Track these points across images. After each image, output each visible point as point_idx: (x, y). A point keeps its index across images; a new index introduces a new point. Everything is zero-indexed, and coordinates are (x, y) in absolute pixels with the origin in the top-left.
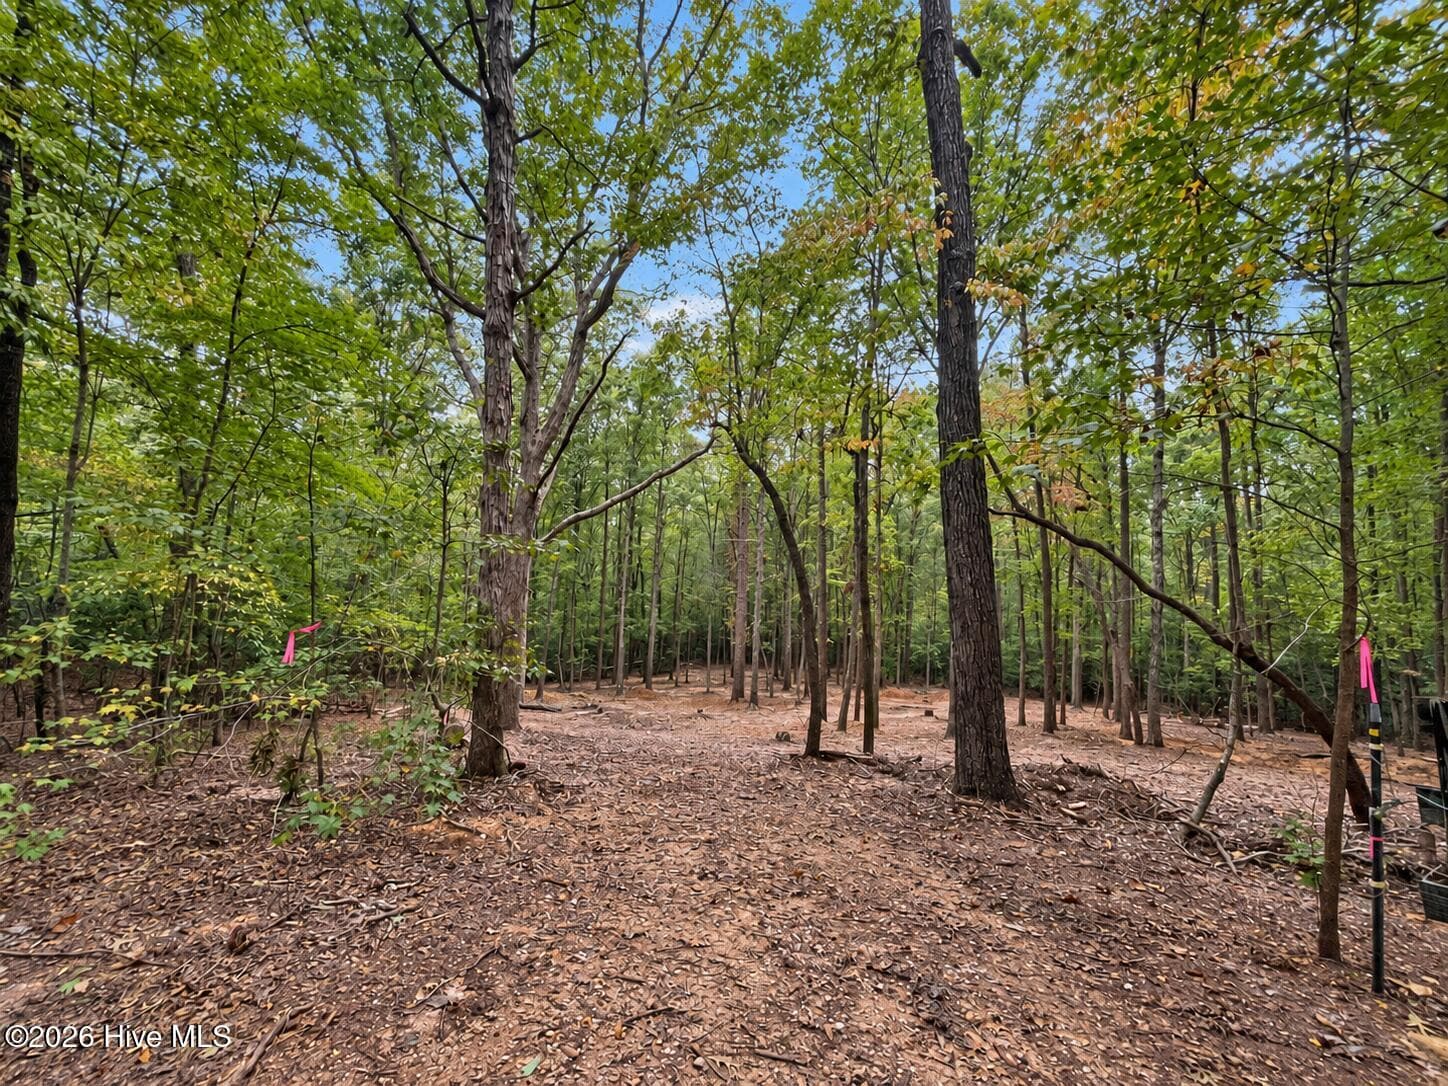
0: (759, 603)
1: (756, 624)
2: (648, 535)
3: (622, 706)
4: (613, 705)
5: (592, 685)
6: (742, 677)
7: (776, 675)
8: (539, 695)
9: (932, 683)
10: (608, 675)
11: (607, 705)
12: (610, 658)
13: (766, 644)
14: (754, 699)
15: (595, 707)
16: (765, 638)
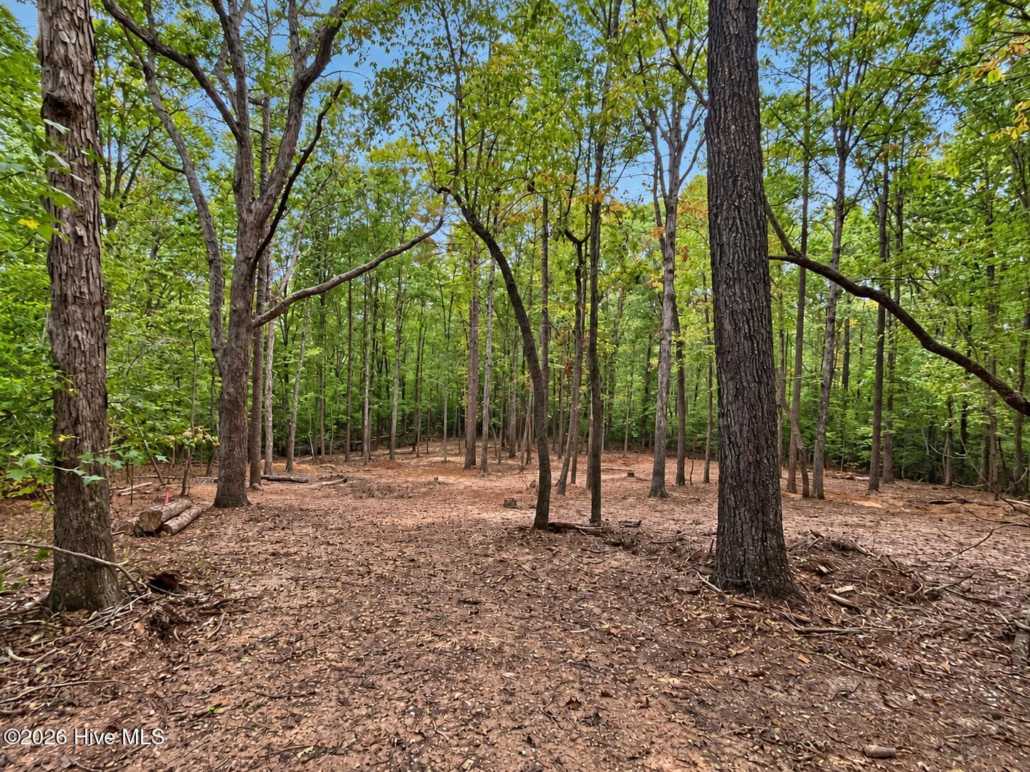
0: (488, 387)
1: (486, 402)
2: (391, 327)
3: (367, 476)
4: (358, 475)
5: (342, 457)
6: (474, 447)
7: (503, 445)
8: (289, 468)
9: (629, 448)
10: (356, 448)
11: (350, 475)
12: (358, 434)
13: (493, 420)
14: (484, 467)
15: (342, 477)
16: (493, 414)
